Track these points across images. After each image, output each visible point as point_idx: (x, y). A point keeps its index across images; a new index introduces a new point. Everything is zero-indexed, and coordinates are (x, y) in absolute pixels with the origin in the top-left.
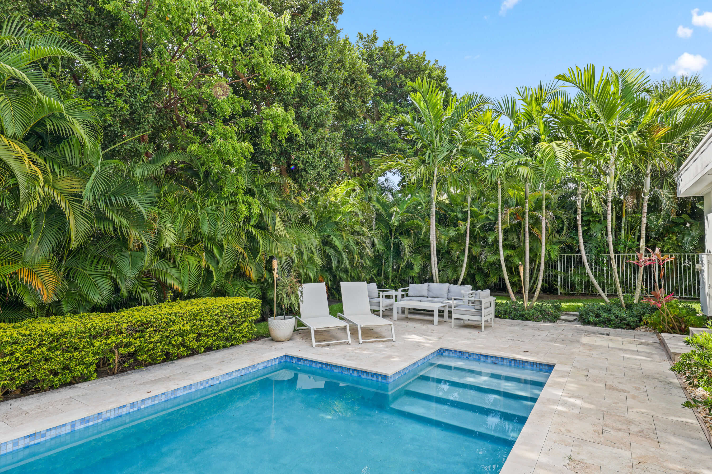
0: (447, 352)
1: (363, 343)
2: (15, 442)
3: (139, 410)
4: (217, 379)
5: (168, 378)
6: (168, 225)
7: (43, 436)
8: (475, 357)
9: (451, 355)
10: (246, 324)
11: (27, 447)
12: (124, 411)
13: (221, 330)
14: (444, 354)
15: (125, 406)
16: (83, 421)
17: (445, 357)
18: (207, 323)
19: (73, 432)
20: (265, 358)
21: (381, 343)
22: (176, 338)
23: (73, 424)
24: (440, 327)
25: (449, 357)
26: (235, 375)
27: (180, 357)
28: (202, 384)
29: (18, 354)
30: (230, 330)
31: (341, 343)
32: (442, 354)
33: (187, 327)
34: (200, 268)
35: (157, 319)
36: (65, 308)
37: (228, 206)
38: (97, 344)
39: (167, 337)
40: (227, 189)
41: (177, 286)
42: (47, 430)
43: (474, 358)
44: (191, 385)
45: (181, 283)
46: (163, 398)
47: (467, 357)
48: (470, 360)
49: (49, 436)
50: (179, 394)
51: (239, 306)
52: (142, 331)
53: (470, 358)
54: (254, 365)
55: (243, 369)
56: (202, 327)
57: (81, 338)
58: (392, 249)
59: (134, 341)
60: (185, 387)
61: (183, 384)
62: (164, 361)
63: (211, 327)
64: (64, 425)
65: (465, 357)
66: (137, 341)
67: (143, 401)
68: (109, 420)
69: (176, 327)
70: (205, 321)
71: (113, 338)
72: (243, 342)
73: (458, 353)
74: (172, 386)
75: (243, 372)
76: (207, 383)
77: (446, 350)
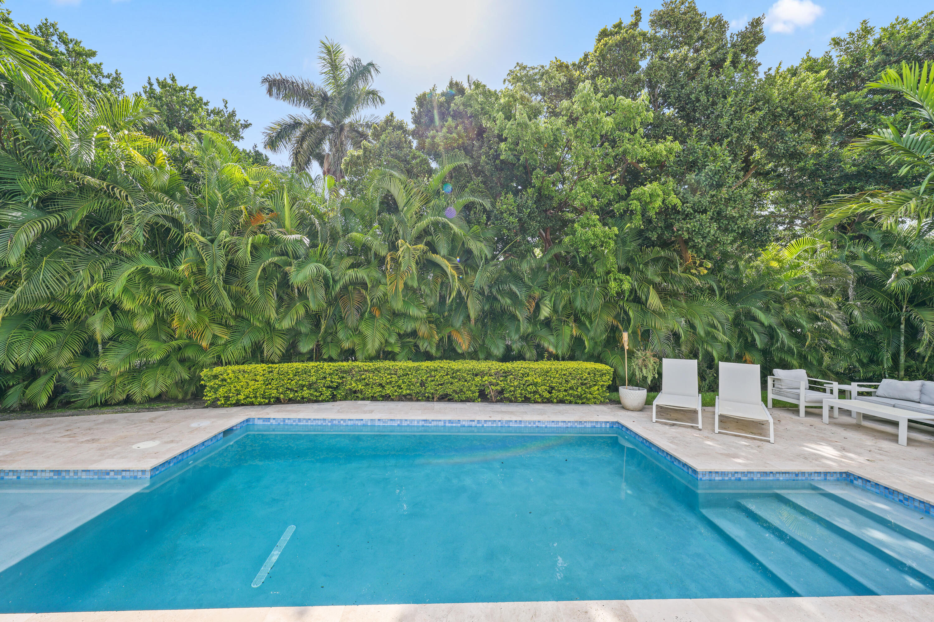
0: (860, 481)
1: (719, 433)
2: (418, 421)
3: (483, 426)
4: (544, 423)
5: (512, 413)
6: (547, 302)
7: (430, 423)
8: (917, 504)
9: (869, 488)
10: (596, 387)
11: (423, 426)
12: (473, 424)
13: (571, 388)
14: (855, 482)
15: (474, 421)
16: (450, 421)
17: (856, 487)
18: (556, 380)
19: (444, 426)
20: (595, 418)
21: (743, 439)
22: (531, 387)
23: (445, 421)
24: (909, 449)
25: (864, 490)
26: (561, 425)
27: (536, 402)
28: (530, 423)
29: (437, 377)
30: (579, 389)
31: (692, 427)
32: (852, 481)
33: (539, 380)
34: (572, 336)
35: (515, 370)
36: (481, 356)
37: (601, 285)
38: (476, 379)
39: (524, 385)
40: (600, 270)
41: (551, 349)
42: (433, 420)
43: (916, 507)
44: (520, 421)
45: (556, 347)
46: (499, 424)
47: (900, 501)
48: (907, 507)
49: (434, 424)
50: (511, 425)
51: (588, 370)
52: (506, 377)
53: (906, 502)
54: (581, 422)
55: (569, 422)
56: (552, 382)
57: (468, 374)
58: (903, 326)
59: (500, 383)
60: (516, 421)
61: (514, 418)
62: (523, 402)
63: (560, 384)
64: (440, 421)
65: (897, 499)
66: (502, 383)
67: (485, 421)
68: (464, 426)
69: (529, 378)
70: (554, 378)
71: (486, 378)
72: (595, 403)
73: (882, 490)
74: (507, 418)
75: (569, 425)
76: (535, 423)
77: (859, 477)
